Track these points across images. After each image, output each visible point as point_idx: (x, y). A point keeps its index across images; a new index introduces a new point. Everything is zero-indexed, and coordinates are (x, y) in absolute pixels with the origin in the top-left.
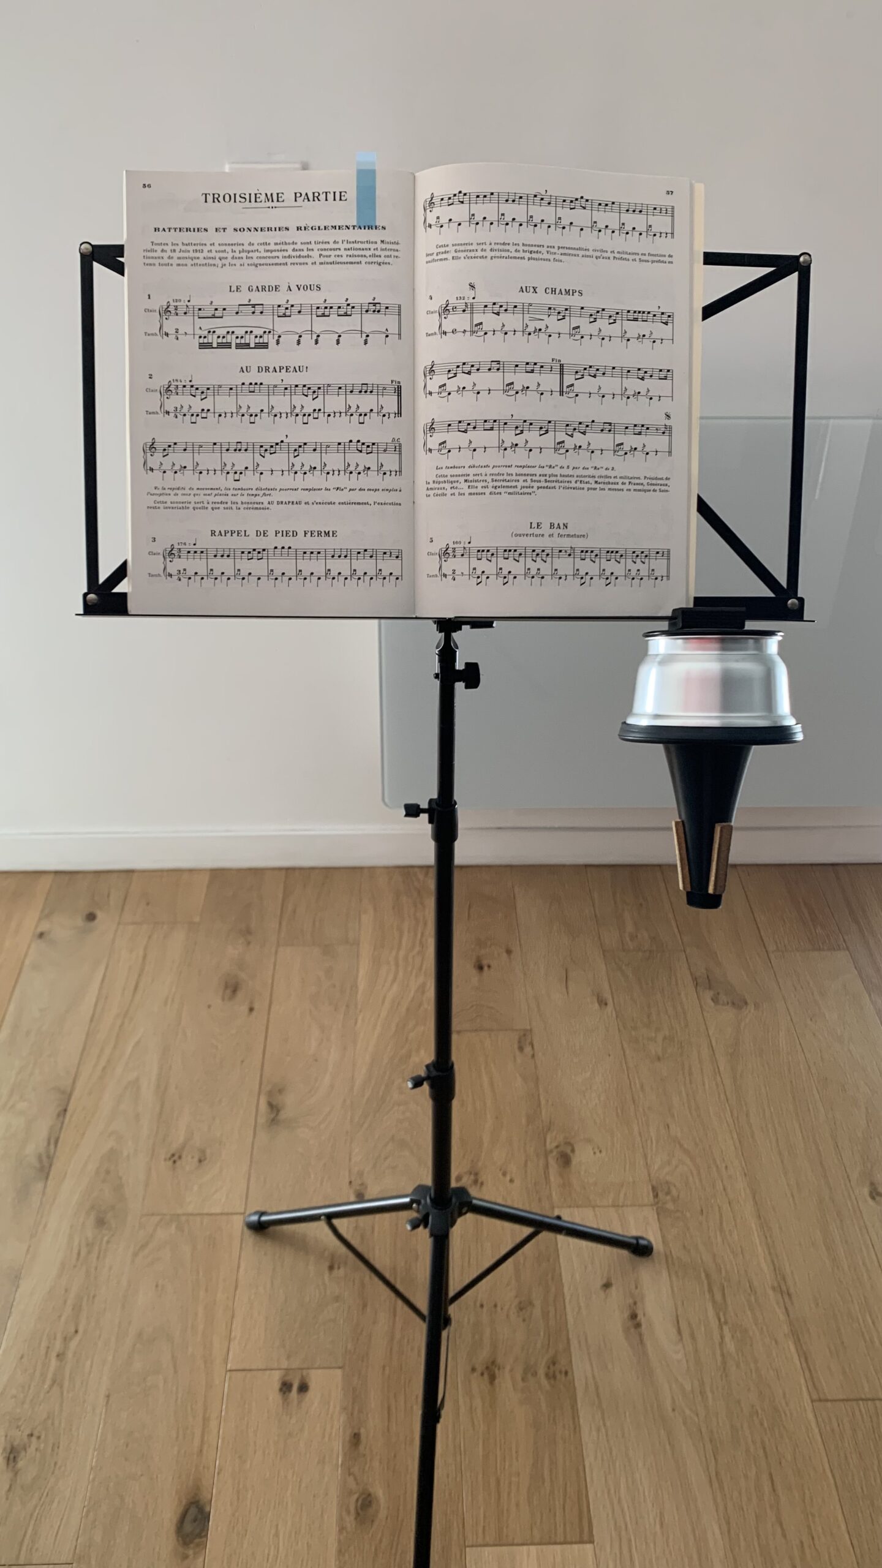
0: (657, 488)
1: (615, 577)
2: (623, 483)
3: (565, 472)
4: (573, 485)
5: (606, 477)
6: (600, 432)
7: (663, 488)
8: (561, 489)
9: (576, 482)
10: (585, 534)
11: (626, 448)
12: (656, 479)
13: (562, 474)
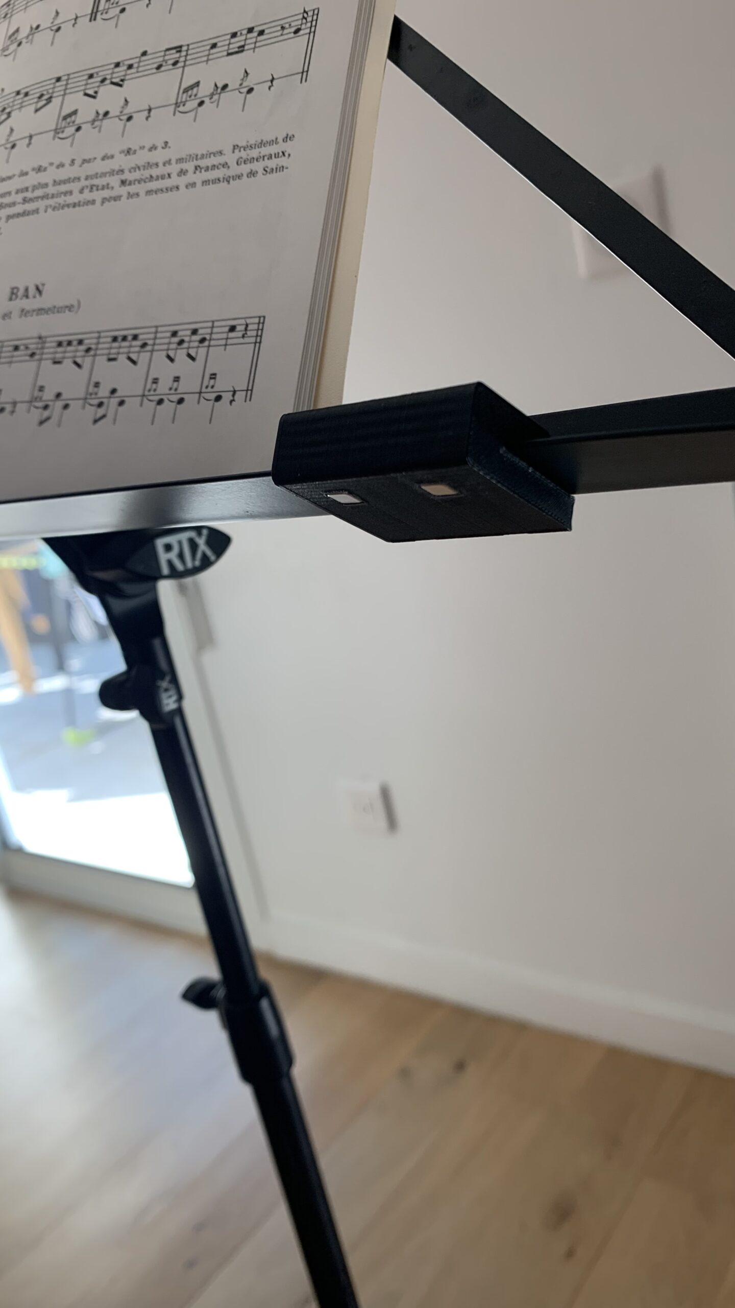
0: (258, 166)
1: (118, 400)
2: (182, 173)
3: (62, 174)
4: (75, 198)
5: (149, 165)
6: (155, 71)
7: (272, 163)
8: (50, 210)
9: (81, 191)
10: (75, 304)
11: (205, 90)
12: (262, 144)
13: (57, 179)
